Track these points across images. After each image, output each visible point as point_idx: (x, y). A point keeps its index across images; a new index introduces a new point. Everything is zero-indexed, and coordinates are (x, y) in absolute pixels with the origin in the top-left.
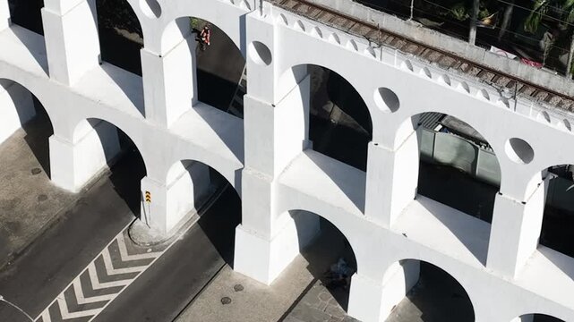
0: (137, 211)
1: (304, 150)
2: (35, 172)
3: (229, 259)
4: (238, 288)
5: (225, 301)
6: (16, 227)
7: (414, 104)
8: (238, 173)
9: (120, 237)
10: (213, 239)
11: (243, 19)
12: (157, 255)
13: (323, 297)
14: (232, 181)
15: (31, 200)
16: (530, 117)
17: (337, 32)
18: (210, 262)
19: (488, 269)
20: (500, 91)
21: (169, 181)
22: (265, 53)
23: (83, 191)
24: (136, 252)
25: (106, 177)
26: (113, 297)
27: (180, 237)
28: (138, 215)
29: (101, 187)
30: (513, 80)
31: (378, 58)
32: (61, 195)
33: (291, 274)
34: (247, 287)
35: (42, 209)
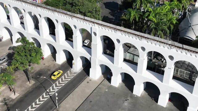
0: (72, 67)
1: (103, 54)
2: (53, 61)
3: (89, 75)
4: (90, 80)
5: (88, 82)
6: (49, 70)
7: (123, 42)
8: (90, 58)
9: (68, 72)
10: (86, 72)
11: (91, 28)
12: (75, 75)
13: (106, 82)
14: (89, 60)
15: (52, 66)
16: (145, 42)
17: (109, 29)
18: (85, 76)
19: (137, 73)
20: (139, 38)
21: (78, 61)
22: (95, 34)
23: (62, 64)
24: (71, 74)
25: (66, 62)
26: (67, 82)
27: (80, 72)
28: (72, 68)
29: (65, 63)
30: (141, 36)
31: (116, 33)
32: (58, 65)
33: (100, 78)
34: (92, 80)
35: (54, 67)
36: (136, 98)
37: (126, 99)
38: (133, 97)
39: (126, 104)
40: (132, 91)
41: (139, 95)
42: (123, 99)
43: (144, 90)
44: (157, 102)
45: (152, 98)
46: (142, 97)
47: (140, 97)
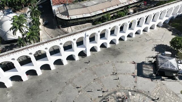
36: (11, 89)
37: (6, 94)
38: (9, 89)
39: (8, 96)
40: (6, 87)
41: (11, 85)
42: (4, 95)
43: (11, 81)
44: (23, 81)
45: (19, 81)
46: (14, 85)
47: (13, 86)
